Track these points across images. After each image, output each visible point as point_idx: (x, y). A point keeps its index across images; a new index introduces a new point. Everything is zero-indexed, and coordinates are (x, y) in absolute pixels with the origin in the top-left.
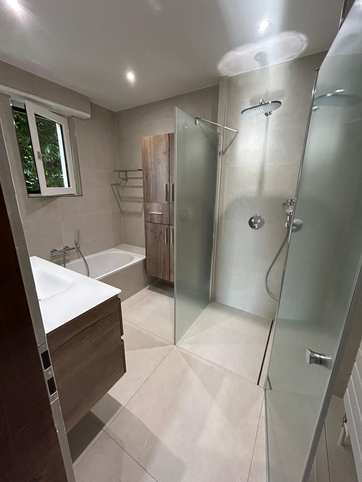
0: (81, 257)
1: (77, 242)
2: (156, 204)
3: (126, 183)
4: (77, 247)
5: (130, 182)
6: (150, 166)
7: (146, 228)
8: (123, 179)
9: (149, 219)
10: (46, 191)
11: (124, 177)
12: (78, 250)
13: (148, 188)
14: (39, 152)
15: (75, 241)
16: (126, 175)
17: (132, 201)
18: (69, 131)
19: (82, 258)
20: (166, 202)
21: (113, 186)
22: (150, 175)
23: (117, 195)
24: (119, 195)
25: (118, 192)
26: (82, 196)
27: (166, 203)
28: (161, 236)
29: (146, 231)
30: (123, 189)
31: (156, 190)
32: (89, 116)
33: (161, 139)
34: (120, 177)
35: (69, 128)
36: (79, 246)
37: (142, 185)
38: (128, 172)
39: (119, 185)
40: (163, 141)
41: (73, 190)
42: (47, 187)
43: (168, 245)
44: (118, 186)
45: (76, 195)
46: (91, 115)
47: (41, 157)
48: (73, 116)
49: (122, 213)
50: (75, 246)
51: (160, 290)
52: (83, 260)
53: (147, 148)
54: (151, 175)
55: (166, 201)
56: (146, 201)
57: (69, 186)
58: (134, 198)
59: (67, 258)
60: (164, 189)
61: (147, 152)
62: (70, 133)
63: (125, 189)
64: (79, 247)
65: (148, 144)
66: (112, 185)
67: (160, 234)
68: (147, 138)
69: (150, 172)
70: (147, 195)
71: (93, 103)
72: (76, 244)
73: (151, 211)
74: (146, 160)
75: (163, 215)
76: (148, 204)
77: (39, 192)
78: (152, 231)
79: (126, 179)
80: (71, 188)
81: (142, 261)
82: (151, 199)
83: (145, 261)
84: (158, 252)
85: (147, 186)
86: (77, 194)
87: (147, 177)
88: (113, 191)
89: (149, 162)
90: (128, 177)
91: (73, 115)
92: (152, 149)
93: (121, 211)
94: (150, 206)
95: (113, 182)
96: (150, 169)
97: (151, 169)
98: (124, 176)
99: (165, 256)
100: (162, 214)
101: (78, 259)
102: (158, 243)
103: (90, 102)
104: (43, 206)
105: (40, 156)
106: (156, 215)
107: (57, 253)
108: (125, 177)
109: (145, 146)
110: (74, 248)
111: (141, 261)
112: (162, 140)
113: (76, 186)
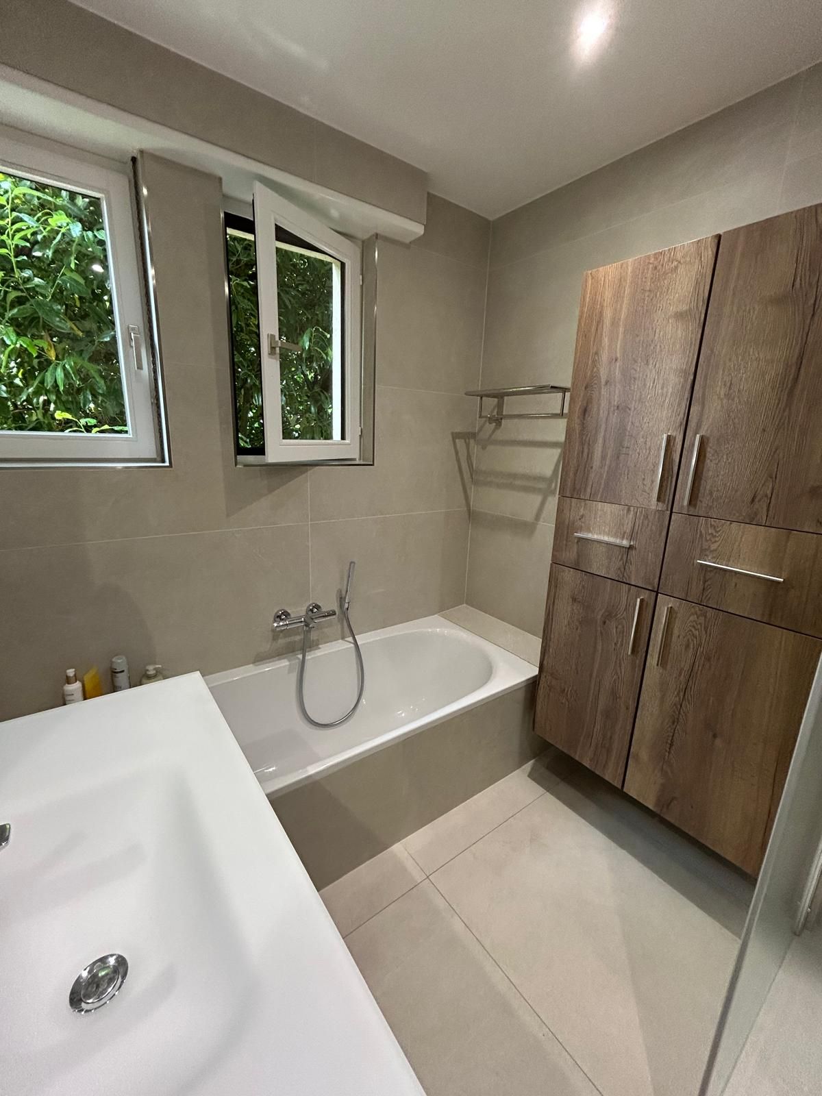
0: (349, 637)
1: (344, 593)
2: (608, 508)
3: (494, 431)
4: (341, 606)
5: (510, 429)
6: (603, 373)
7: (554, 582)
8: (490, 420)
9: (570, 555)
10: (278, 449)
11: (492, 412)
12: (345, 614)
13: (586, 451)
14: (272, 337)
15: (340, 591)
16: (500, 406)
17: (511, 487)
18: (361, 283)
19: (350, 639)
20: (653, 504)
21: (457, 440)
22: (599, 405)
23: (464, 465)
24: (470, 465)
25: (469, 457)
26: (373, 465)
27: (654, 508)
28: (612, 624)
29: (552, 594)
30: (484, 448)
31: (618, 457)
32: (418, 229)
33: (676, 263)
34: (483, 414)
35: (362, 274)
36: (346, 605)
37: (562, 438)
38: (506, 398)
39: (473, 435)
40: (681, 270)
41: (350, 449)
42: (283, 439)
43: (639, 662)
44: (472, 441)
45: (357, 462)
46: (426, 227)
47: (278, 349)
48: (377, 235)
49: (472, 516)
50: (335, 607)
51: (571, 792)
52: (352, 645)
53: (602, 307)
54: (604, 404)
55: (659, 499)
56: (568, 494)
57: (343, 438)
58: (515, 476)
59: (314, 635)
60: (659, 456)
61: (600, 321)
62: (362, 286)
63: (491, 448)
64: (348, 609)
65: (608, 295)
66: (455, 436)
67: (609, 615)
68: (608, 272)
69: (603, 391)
70: (575, 474)
71: (435, 196)
72: (341, 600)
73: (580, 529)
74: (592, 351)
75: (633, 552)
76: (573, 504)
77: (260, 451)
78: (574, 600)
79: (498, 420)
80: (347, 441)
81: (524, 684)
82: (589, 490)
83: (532, 686)
84: (591, 675)
85: (582, 444)
86: (360, 459)
87: (585, 411)
88: (457, 453)
89: (604, 357)
90: (504, 413)
91: (378, 232)
92: (624, 306)
93: (469, 510)
94: (582, 511)
95: (458, 429)
96: (603, 382)
97: (607, 383)
98: (494, 409)
99: (614, 694)
100: (631, 547)
101: (340, 641)
102: (596, 643)
103: (428, 193)
104: (271, 490)
105: (274, 348)
106: (603, 549)
107: (287, 625)
108: (495, 413)
109: (594, 301)
110: (334, 613)
111: (520, 686)
112: (676, 267)
113: (361, 436)
